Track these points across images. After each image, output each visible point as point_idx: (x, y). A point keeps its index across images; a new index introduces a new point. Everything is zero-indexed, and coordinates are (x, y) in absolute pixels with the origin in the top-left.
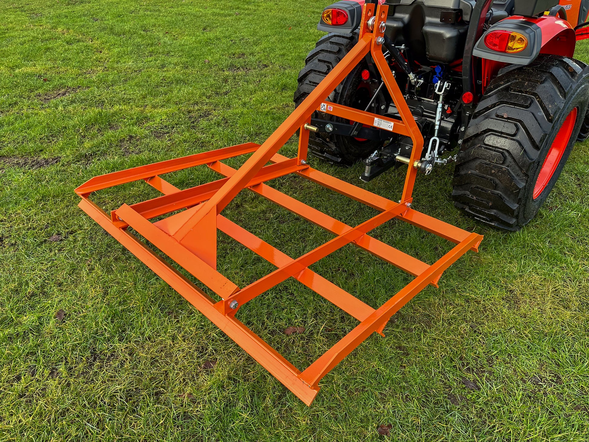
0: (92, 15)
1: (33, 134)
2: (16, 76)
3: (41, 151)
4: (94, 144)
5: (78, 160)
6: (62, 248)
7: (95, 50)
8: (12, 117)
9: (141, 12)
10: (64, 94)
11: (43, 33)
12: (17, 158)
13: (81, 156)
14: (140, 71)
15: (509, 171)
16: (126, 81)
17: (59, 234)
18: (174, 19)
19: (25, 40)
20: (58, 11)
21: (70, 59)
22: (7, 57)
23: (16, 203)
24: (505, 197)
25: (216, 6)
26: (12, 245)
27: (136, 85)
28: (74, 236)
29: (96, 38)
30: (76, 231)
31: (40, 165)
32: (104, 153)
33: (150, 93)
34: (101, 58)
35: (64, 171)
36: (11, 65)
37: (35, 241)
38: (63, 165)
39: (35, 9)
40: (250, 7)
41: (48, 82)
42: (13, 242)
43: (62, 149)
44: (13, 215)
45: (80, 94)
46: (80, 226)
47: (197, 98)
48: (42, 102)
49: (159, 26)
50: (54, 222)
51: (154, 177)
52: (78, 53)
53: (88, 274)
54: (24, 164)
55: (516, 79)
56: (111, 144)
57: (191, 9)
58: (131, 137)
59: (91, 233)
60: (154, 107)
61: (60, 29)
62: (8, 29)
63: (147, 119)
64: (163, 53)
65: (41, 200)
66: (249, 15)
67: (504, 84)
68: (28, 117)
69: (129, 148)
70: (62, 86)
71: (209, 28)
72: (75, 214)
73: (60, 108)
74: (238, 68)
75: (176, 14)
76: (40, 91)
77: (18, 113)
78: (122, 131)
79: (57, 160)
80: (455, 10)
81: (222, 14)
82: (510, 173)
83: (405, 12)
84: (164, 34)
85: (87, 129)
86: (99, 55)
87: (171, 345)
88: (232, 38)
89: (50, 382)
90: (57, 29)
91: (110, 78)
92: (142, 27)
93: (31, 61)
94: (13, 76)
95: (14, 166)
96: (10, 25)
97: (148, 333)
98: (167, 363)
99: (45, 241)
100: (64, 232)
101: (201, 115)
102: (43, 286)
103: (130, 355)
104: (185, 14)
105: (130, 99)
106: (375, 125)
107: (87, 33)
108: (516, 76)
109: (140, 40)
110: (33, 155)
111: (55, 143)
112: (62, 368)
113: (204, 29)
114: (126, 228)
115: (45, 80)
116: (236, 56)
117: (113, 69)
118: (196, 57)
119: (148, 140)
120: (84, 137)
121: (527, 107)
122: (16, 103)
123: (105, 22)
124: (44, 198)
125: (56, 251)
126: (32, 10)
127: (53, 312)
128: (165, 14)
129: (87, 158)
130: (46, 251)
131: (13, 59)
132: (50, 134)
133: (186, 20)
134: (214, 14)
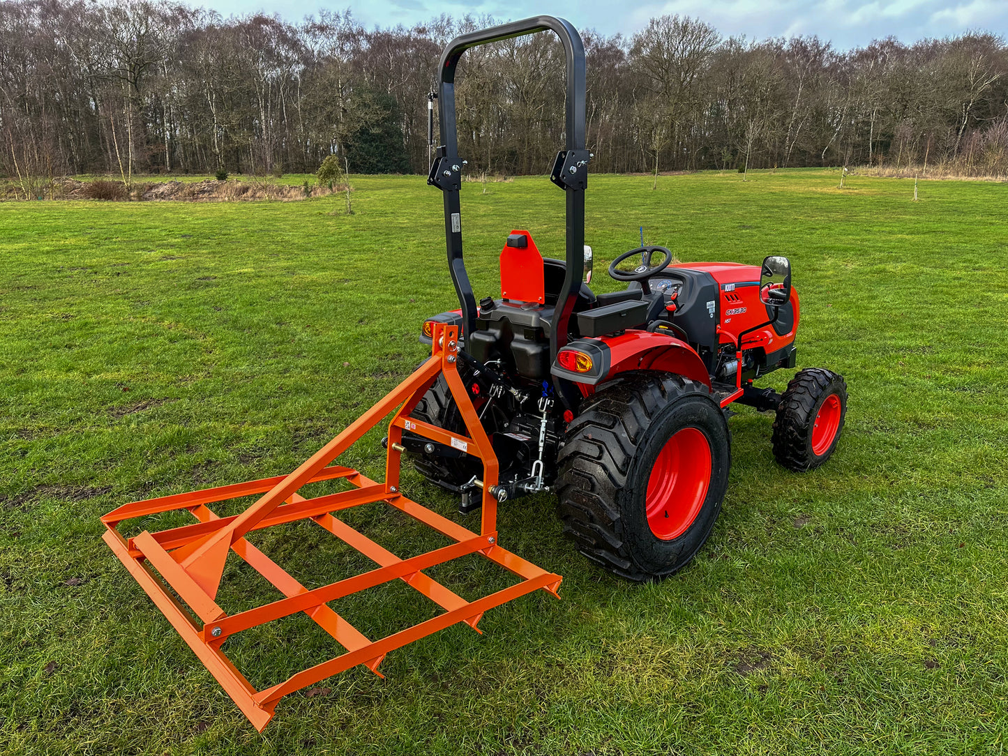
0: (216, 303)
1: (88, 458)
2: (90, 385)
3: (92, 478)
4: (159, 470)
5: (133, 489)
6: (78, 593)
7: (203, 349)
8: (69, 436)
9: (283, 299)
10: (144, 408)
11: (143, 328)
12: (60, 487)
13: (139, 485)
14: (253, 377)
15: (599, 500)
16: (229, 390)
17: (80, 576)
18: (323, 309)
19: (117, 338)
20: (172, 299)
21: (167, 362)
22: (86, 360)
23: (39, 541)
24: (606, 533)
25: (387, 289)
26: (20, 588)
27: (241, 396)
28: (96, 580)
29: (210, 333)
30: (100, 574)
31: (84, 495)
32: (169, 482)
33: (255, 407)
34: (209, 360)
35: (112, 503)
36: (88, 370)
37: (48, 584)
38: (112, 496)
39: (143, 296)
40: (433, 291)
41: (128, 392)
42: (23, 585)
43: (118, 477)
44: (32, 555)
45: (164, 408)
46: (107, 569)
47: (313, 413)
48: (112, 418)
49: (301, 317)
50: (78, 563)
51: (200, 505)
52: (179, 354)
53: (98, 624)
54: (66, 494)
55: (605, 397)
56: (180, 471)
57: (351, 295)
58: (210, 462)
59: (118, 577)
60: (254, 424)
61: (166, 322)
62: (99, 323)
63: (239, 439)
64: (292, 353)
65: (70, 537)
66: (427, 301)
67: (594, 403)
68: (88, 436)
69: (203, 476)
70: (145, 397)
71: (366, 320)
72: (106, 555)
73: (133, 426)
74: (386, 373)
75: (329, 301)
76: (115, 404)
77: (77, 432)
78: (202, 454)
79: (108, 489)
80: (536, 328)
81: (391, 301)
82: (601, 502)
83: (496, 328)
84: (304, 328)
85: (157, 451)
86: (206, 357)
87: (166, 703)
88: (393, 334)
89: (16, 735)
90: (163, 322)
91: (210, 386)
92: (277, 318)
93: (117, 364)
94: (87, 385)
95: (52, 496)
96: (104, 318)
97: (144, 688)
98: (155, 722)
99: (61, 584)
100: (85, 574)
101: (310, 434)
102: (41, 636)
103: (115, 712)
104: (341, 302)
105: (226, 414)
106: (452, 445)
107: (201, 326)
108: (605, 395)
109: (267, 336)
110: (79, 484)
111: (112, 468)
112: (33, 722)
113: (361, 321)
114: (141, 559)
115: (125, 390)
116: (390, 356)
117: (219, 374)
118: (333, 358)
119: (229, 466)
120: (150, 461)
121: (611, 428)
122: (79, 419)
123: (230, 312)
124: (75, 534)
125: (70, 596)
126: (139, 296)
127: (43, 663)
128: (315, 302)
129: (146, 488)
130: (58, 596)
131: (92, 363)
132: (110, 458)
133: (339, 310)
134: (380, 301)
